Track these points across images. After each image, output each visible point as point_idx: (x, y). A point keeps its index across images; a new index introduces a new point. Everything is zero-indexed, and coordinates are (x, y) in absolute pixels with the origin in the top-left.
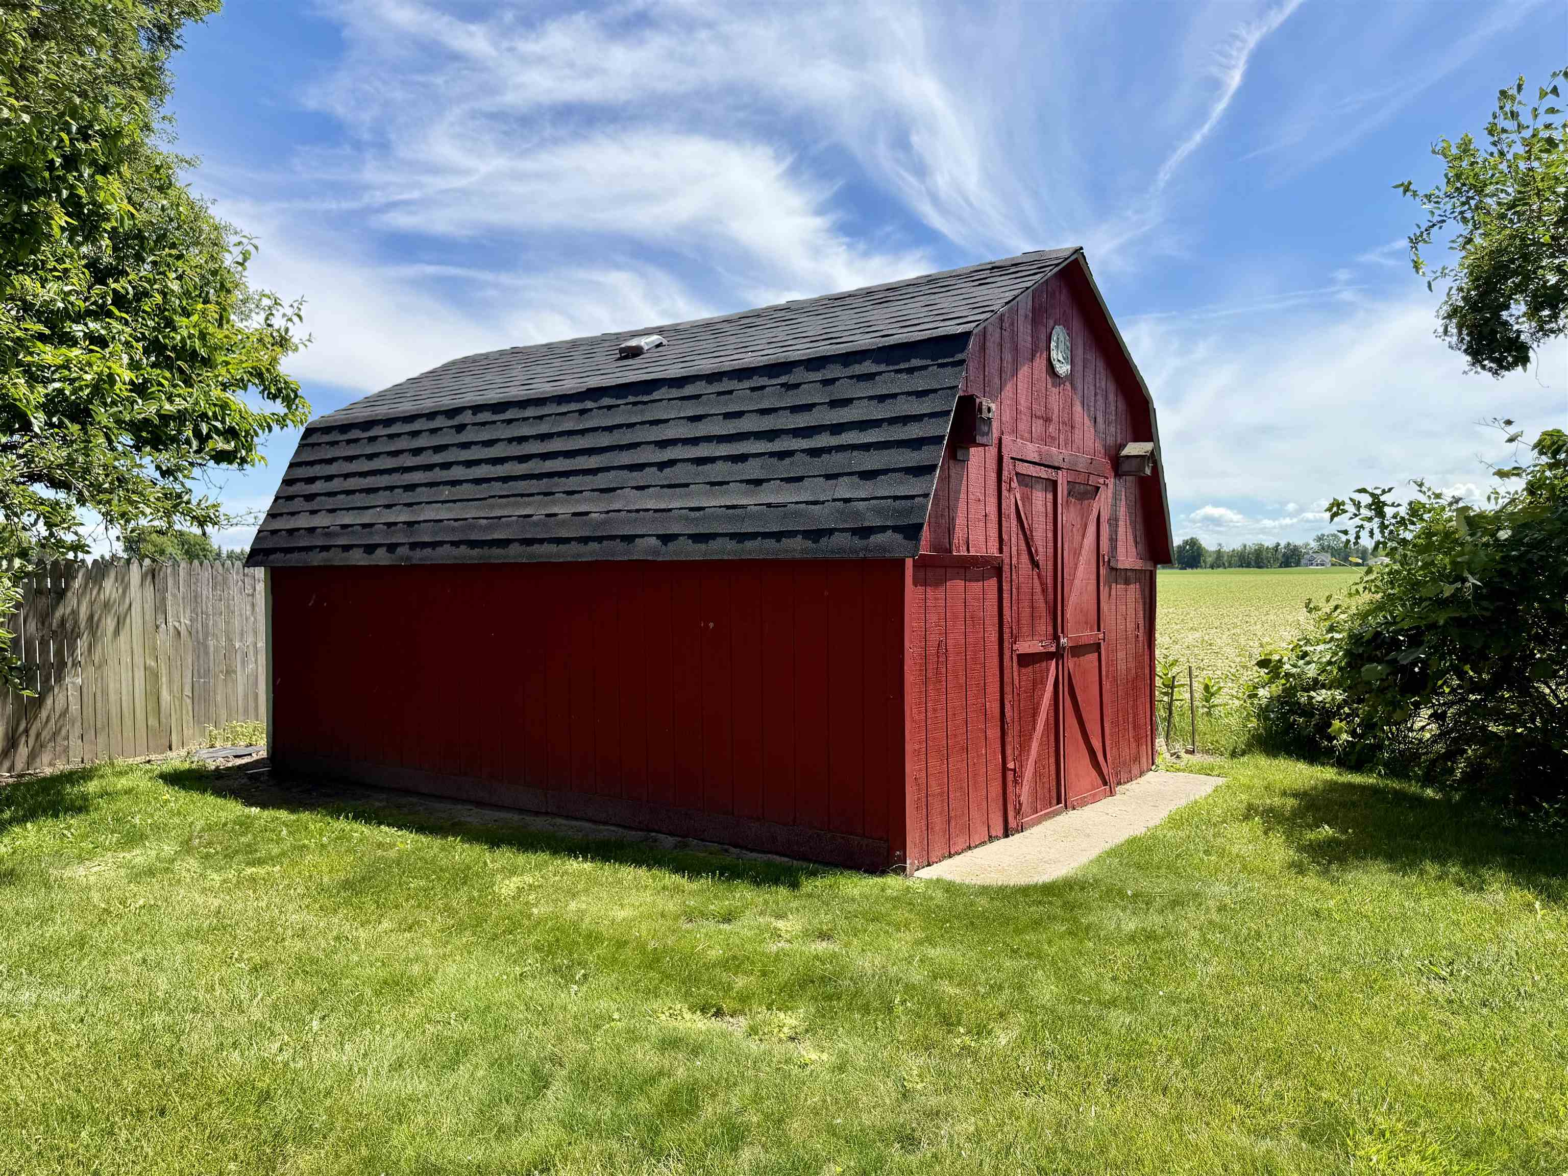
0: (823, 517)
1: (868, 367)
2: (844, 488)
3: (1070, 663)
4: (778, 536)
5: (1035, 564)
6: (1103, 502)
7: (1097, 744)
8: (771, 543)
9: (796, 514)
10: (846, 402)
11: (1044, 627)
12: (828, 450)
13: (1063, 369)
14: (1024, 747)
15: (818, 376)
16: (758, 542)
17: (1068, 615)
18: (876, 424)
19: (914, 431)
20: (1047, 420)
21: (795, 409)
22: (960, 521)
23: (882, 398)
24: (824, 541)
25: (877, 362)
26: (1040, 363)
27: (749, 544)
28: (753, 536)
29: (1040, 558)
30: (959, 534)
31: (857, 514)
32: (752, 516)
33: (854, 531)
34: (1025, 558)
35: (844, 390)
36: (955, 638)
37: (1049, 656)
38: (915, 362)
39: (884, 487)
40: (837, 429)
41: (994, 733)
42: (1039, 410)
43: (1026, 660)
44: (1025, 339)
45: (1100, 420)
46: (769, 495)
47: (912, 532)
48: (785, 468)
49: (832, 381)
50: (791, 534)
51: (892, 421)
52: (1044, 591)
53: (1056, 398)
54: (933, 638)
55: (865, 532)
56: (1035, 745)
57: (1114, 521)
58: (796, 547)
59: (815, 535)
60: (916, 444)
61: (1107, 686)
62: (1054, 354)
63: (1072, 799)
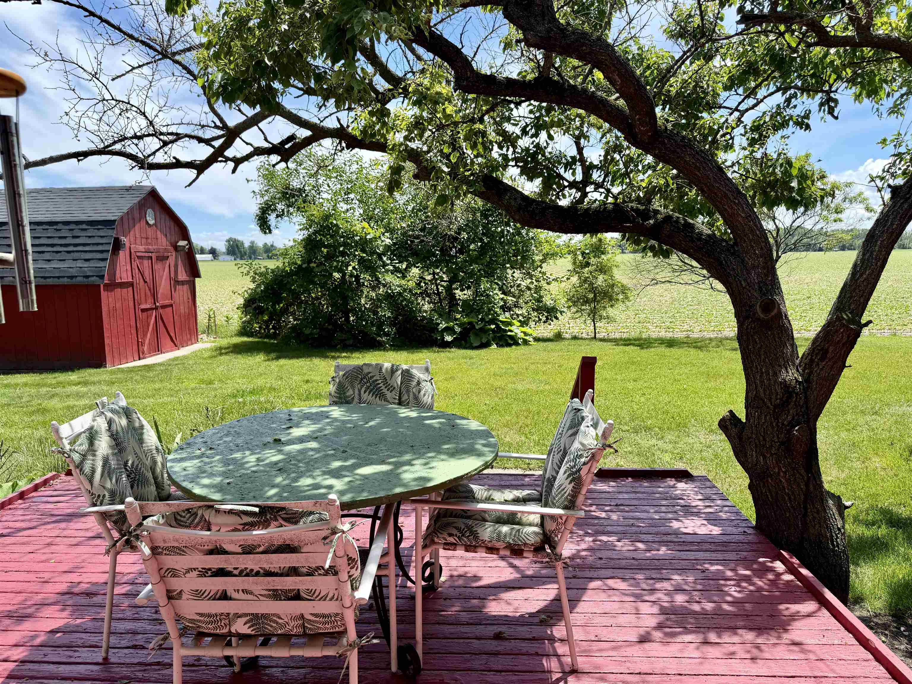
0: (73, 272)
1: (84, 226)
2: (79, 264)
3: (161, 311)
4: (58, 277)
5: (145, 282)
6: (172, 260)
7: (172, 334)
8: (56, 279)
9: (64, 271)
10: (78, 237)
11: (150, 300)
12: (73, 251)
13: (152, 222)
14: (145, 335)
15: (67, 227)
16: (52, 279)
17: (159, 296)
18: (88, 244)
19: (100, 248)
20: (147, 238)
21: (60, 238)
22: (118, 272)
23: (90, 237)
24: (74, 280)
25: (87, 225)
26: (143, 223)
27: (48, 280)
28: (50, 277)
29: (148, 280)
30: (118, 275)
31: (85, 272)
32: (49, 271)
33: (84, 277)
34: (142, 280)
35: (77, 233)
36: (119, 305)
37: (152, 309)
38: (99, 227)
39: (92, 264)
40: (76, 245)
41: (134, 331)
42: (144, 235)
43: (143, 310)
44: (137, 215)
45: (168, 235)
46: (55, 265)
47: (102, 277)
48: (58, 256)
49: (72, 230)
50: (64, 277)
51: (93, 244)
52: (150, 290)
53: (150, 232)
54: (111, 306)
55: (87, 277)
56: (149, 335)
57: (176, 266)
58: (65, 281)
59: (71, 277)
60: (102, 252)
61: (176, 318)
62: (148, 218)
63: (163, 350)
